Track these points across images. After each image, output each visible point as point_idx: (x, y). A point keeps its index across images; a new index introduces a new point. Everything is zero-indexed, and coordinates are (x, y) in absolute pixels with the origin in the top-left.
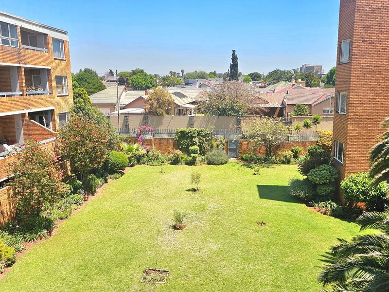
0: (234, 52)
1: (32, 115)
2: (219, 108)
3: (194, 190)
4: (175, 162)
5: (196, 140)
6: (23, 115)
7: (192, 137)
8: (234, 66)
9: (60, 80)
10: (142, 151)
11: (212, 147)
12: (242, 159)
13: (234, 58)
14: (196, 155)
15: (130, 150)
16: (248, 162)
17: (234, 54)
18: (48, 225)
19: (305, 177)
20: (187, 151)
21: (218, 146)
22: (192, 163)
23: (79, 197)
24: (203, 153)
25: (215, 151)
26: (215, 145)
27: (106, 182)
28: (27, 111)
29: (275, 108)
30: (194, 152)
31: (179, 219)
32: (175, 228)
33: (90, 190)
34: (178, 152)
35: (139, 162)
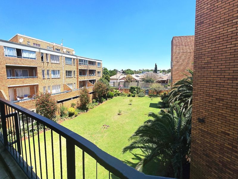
0: (156, 64)
1: (89, 81)
2: (146, 80)
3: (130, 104)
4: (129, 96)
5: (136, 90)
6: (87, 80)
7: (135, 89)
8: (156, 68)
9: (98, 72)
10: (120, 92)
11: (140, 92)
12: (150, 95)
13: (156, 66)
14: (135, 94)
15: (116, 92)
16: (151, 96)
17: (156, 65)
18: (87, 109)
19: (162, 101)
20: (132, 93)
21: (142, 91)
22: (134, 96)
23: (97, 104)
24: (138, 93)
25: (141, 93)
26: (141, 91)
27: (107, 100)
28: (88, 80)
29: (166, 80)
30: (135, 93)
31: (120, 112)
32: (119, 114)
33: (101, 102)
34: (130, 93)
35: (118, 95)
